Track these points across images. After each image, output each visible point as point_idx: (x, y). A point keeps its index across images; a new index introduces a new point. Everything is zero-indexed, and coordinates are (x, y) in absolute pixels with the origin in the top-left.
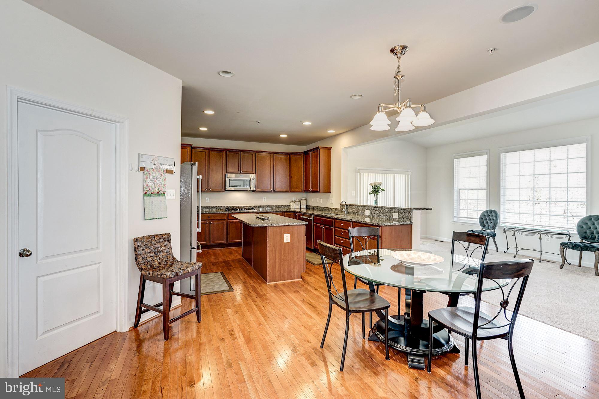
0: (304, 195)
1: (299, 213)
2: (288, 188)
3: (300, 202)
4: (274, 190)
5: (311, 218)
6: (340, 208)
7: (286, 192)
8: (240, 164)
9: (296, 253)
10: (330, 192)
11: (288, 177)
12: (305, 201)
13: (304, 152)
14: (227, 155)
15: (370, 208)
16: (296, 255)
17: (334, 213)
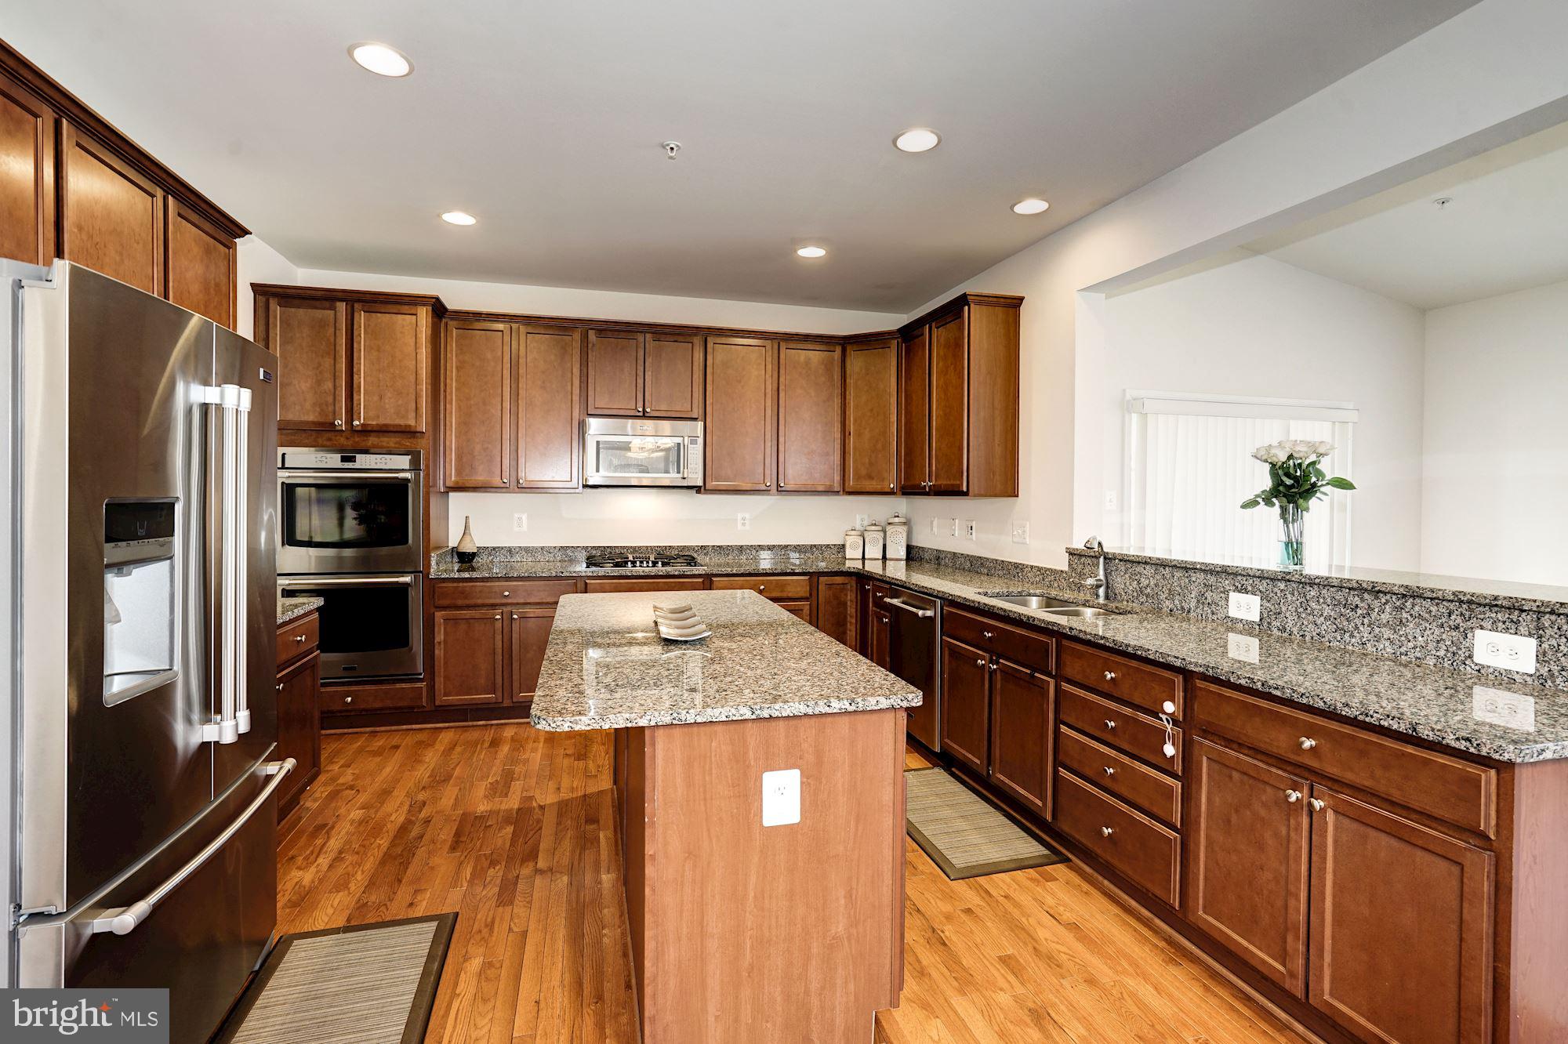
0: (901, 505)
1: (878, 580)
2: (837, 478)
3: (882, 534)
4: (778, 485)
5: (929, 613)
6: (1066, 568)
7: (829, 492)
8: (640, 381)
9: (841, 893)
10: (1015, 494)
11: (838, 435)
12: (905, 528)
13: (900, 330)
14: (590, 345)
15: (1263, 586)
16: (842, 901)
17: (1038, 592)
